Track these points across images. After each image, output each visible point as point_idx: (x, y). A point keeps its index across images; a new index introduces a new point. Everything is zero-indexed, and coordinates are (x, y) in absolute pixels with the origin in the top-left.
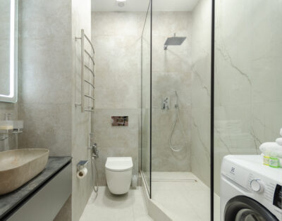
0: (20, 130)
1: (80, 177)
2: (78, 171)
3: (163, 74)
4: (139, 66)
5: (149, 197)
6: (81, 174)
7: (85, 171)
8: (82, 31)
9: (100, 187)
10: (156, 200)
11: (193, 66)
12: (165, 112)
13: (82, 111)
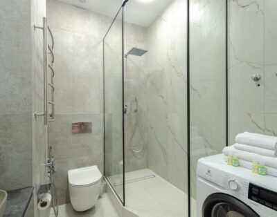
1: (42, 209)
4: (101, 70)
5: (122, 205)
9: (60, 207)
10: (130, 207)
11: (149, 76)
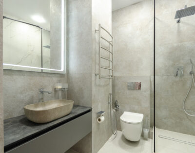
0: (66, 89)
1: (99, 122)
2: (97, 117)
3: (175, 45)
6: (100, 120)
7: (102, 118)
8: (100, 25)
12: (178, 79)
13: (100, 79)
